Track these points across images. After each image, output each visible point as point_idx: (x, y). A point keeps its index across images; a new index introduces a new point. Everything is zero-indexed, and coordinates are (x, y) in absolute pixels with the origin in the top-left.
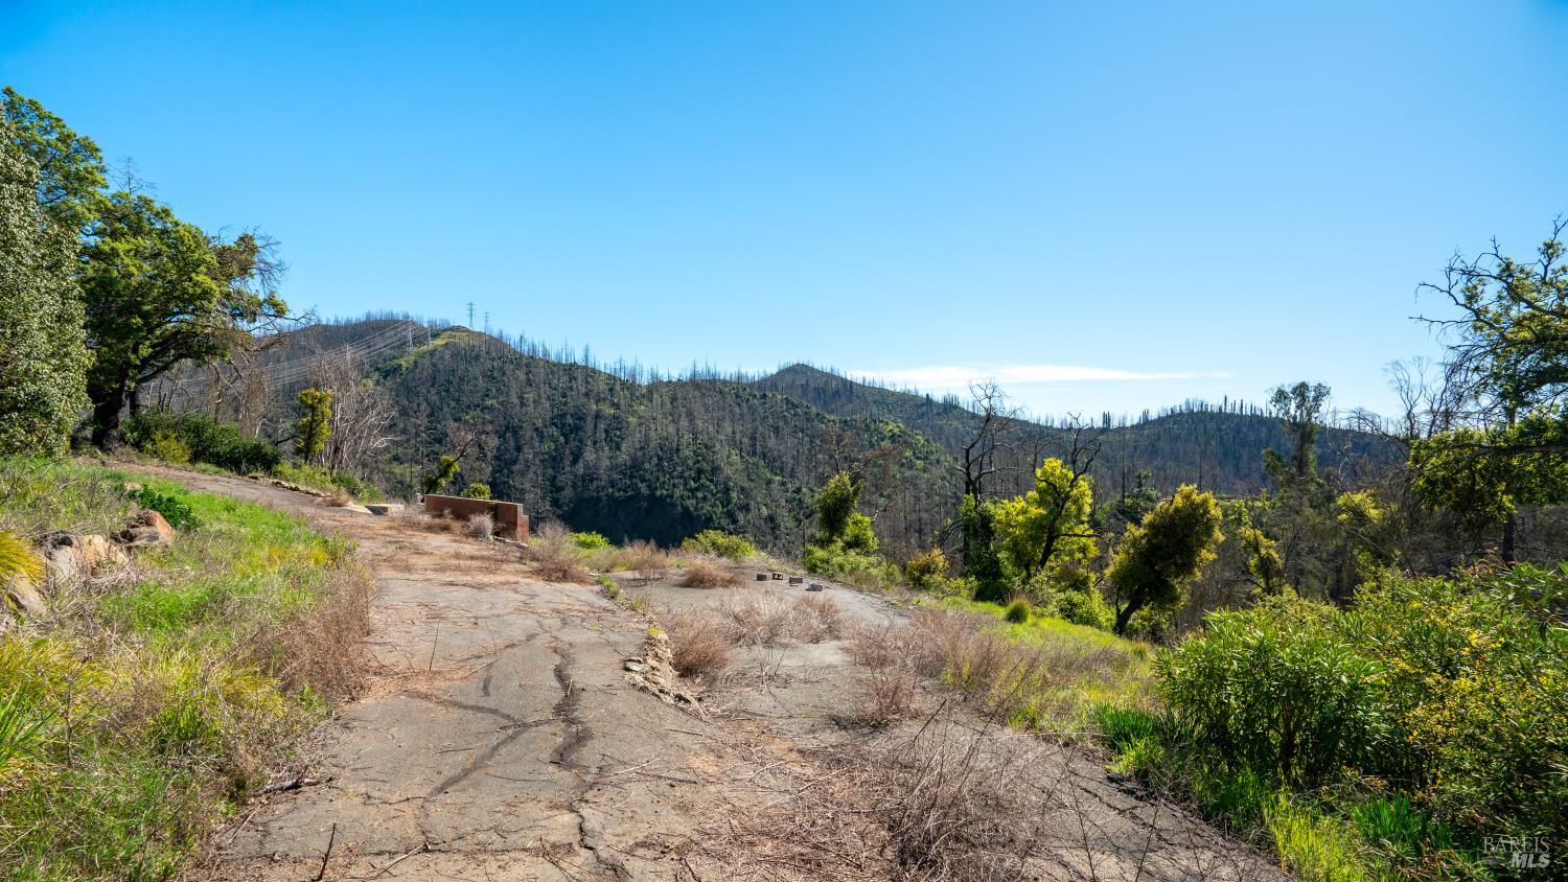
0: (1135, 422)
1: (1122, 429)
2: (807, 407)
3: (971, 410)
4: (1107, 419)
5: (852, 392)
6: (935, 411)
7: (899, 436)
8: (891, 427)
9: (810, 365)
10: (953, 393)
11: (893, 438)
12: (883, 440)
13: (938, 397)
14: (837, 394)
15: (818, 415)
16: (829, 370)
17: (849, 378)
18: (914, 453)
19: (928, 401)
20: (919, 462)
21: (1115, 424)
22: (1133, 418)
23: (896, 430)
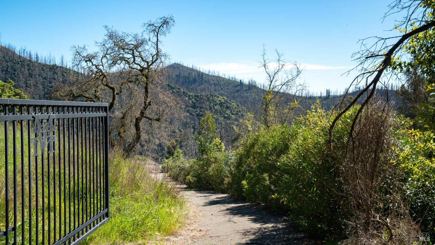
0: (342, 94)
1: (335, 97)
2: (179, 89)
3: (262, 88)
4: (328, 92)
5: (202, 79)
6: (244, 89)
7: (224, 103)
8: (220, 99)
9: (182, 64)
10: (254, 79)
11: (221, 104)
12: (216, 105)
13: (246, 81)
14: (195, 80)
15: (184, 93)
16: (191, 67)
17: (201, 71)
18: (231, 112)
19: (241, 83)
20: (233, 116)
21: (332, 94)
22: (341, 92)
23: (223, 101)
